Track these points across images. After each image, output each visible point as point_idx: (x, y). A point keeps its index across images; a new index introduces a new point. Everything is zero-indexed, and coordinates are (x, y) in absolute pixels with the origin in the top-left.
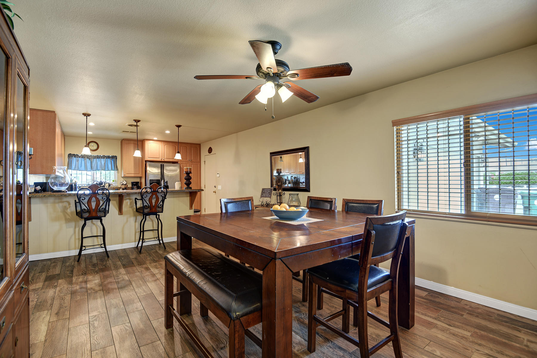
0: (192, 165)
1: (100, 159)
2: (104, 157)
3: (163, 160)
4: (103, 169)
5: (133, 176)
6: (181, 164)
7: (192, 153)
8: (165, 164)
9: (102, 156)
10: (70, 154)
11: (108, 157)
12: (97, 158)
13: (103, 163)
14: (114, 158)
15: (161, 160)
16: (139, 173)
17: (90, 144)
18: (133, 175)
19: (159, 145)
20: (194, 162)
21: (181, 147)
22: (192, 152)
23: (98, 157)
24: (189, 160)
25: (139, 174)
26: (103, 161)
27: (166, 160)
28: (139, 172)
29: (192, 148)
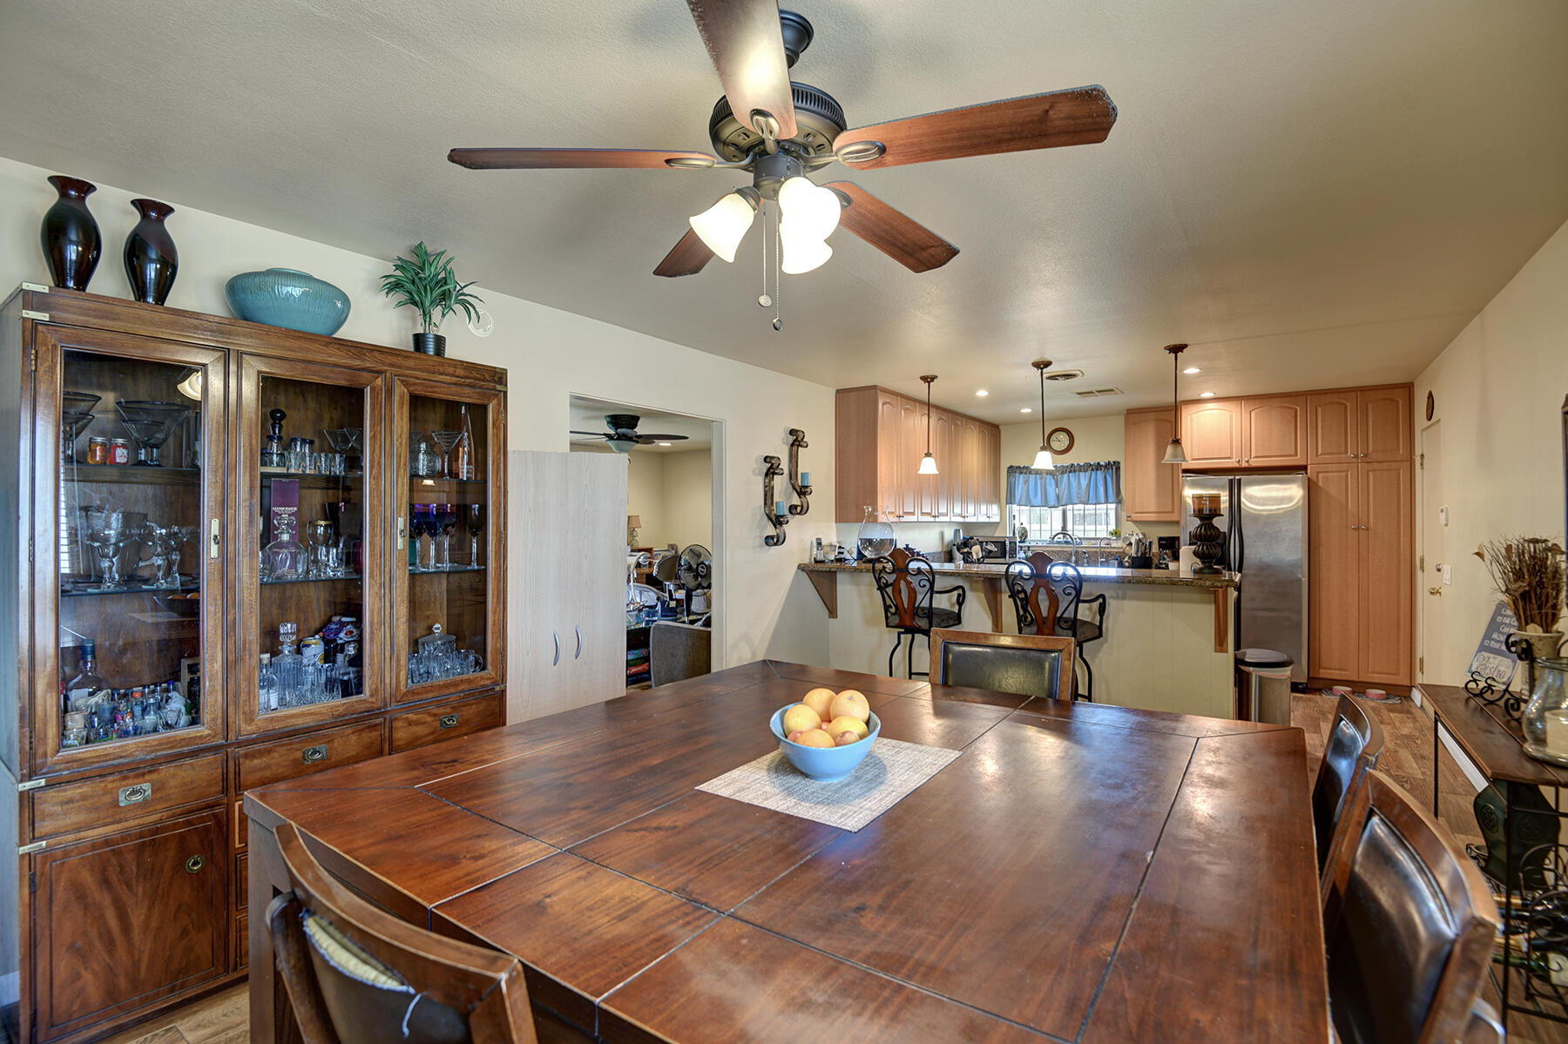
0: (1371, 475)
1: (1077, 473)
2: (1088, 467)
3: (1244, 465)
4: (1083, 500)
5: (1153, 519)
6: (1318, 473)
7: (1371, 423)
8: (1244, 478)
9: (1082, 464)
10: (1011, 467)
11: (1098, 467)
12: (1070, 472)
13: (1084, 483)
14: (1114, 467)
15: (1237, 465)
16: (1171, 510)
17: (1053, 437)
18: (1152, 517)
19: (1229, 413)
20: (1381, 459)
21: (1319, 410)
22: (1370, 419)
23: (1072, 469)
24: (1357, 456)
25: (1173, 512)
26: (1084, 478)
27: (1255, 463)
28: (1173, 508)
29: (1370, 406)
